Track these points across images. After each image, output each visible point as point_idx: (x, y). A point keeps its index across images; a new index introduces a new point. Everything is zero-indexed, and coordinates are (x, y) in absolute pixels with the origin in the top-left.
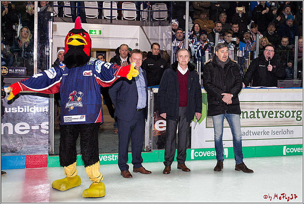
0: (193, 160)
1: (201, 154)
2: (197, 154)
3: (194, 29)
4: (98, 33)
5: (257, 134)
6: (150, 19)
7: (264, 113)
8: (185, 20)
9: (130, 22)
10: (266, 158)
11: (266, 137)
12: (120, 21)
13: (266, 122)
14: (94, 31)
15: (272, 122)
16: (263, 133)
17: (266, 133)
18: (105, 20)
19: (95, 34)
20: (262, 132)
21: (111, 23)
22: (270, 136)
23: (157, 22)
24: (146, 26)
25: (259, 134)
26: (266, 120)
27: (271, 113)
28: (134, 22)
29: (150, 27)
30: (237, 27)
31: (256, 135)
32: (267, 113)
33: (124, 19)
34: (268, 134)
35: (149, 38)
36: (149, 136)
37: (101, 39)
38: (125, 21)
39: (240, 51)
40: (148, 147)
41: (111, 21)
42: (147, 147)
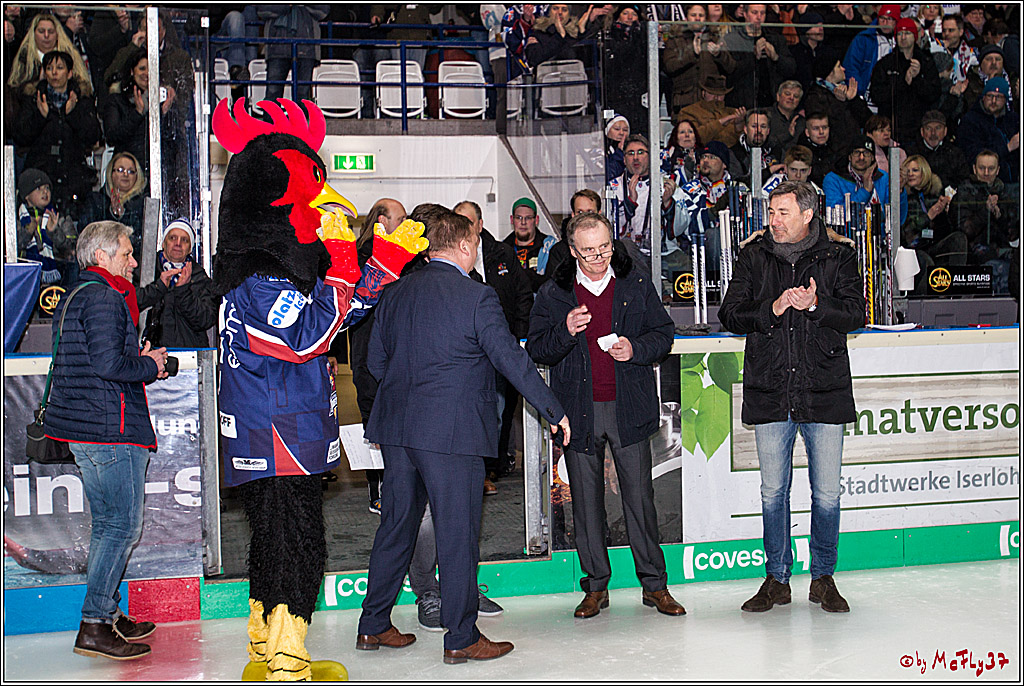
0: (690, 581)
1: (717, 560)
2: (703, 561)
3: (677, 139)
4: (361, 164)
5: (907, 486)
6: (530, 111)
7: (929, 415)
8: (647, 111)
9: (467, 124)
10: (943, 570)
11: (940, 495)
12: (433, 123)
13: (938, 443)
14: (348, 159)
15: (958, 443)
16: (927, 482)
17: (937, 482)
18: (384, 122)
19: (354, 167)
20: (923, 480)
21: (405, 130)
22: (954, 492)
23: (555, 122)
24: (517, 136)
25: (913, 487)
26: (937, 440)
27: (953, 413)
28: (478, 123)
29: (531, 138)
30: (824, 127)
31: (902, 489)
32: (941, 414)
33: (445, 115)
34: (944, 484)
35: (531, 174)
36: (538, 505)
37: (374, 186)
38: (451, 122)
39: (838, 207)
40: (535, 543)
41: (404, 123)
42: (533, 541)
